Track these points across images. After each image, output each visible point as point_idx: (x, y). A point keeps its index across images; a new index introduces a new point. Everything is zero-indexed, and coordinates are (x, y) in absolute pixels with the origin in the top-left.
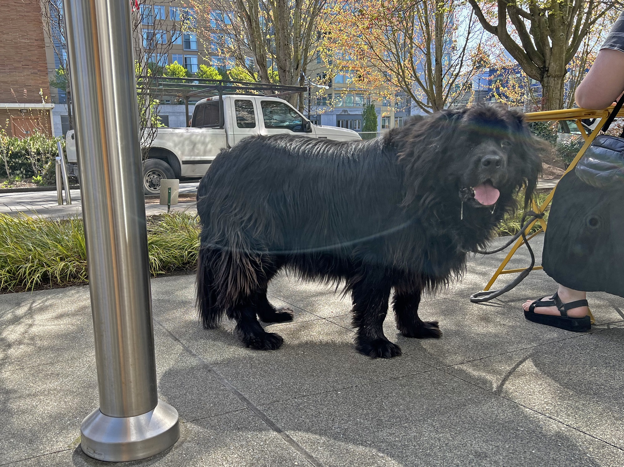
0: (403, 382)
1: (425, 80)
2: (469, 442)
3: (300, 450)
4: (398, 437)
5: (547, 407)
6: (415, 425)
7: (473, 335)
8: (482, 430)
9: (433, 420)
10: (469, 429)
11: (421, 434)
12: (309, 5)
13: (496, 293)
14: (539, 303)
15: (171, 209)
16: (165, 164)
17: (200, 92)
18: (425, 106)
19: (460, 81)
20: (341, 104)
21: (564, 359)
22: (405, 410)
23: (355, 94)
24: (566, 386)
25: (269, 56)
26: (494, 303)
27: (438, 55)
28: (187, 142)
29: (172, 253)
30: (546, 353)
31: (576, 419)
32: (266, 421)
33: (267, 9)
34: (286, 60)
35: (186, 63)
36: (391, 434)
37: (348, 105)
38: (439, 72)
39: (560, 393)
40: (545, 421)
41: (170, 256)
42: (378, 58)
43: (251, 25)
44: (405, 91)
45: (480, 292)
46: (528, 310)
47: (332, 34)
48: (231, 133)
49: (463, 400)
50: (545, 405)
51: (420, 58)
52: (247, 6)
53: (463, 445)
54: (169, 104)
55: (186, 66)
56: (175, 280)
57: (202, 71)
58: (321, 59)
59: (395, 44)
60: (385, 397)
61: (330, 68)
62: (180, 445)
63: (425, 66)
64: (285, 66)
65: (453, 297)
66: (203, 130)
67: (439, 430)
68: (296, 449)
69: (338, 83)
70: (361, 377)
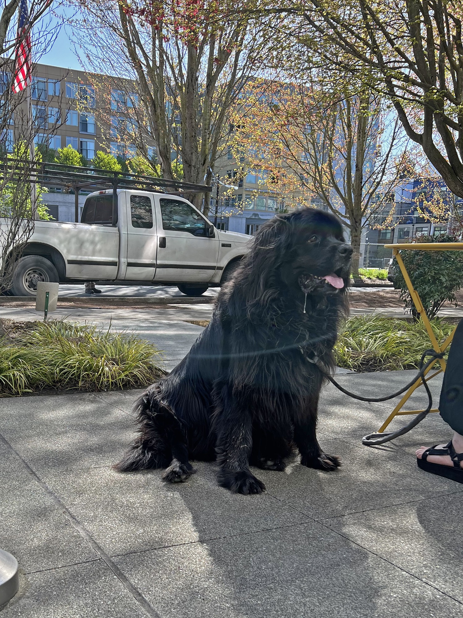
0: (275, 534)
1: (344, 187)
2: (337, 608)
3: (151, 611)
4: (260, 599)
5: (425, 571)
6: (281, 586)
7: (359, 483)
8: (353, 595)
9: (302, 581)
10: (339, 594)
11: (286, 598)
12: (221, 94)
13: (390, 436)
14: (433, 451)
15: (48, 316)
16: (48, 262)
17: (92, 184)
18: (342, 216)
19: (381, 190)
20: (252, 206)
21: (451, 516)
22: (273, 568)
23: (268, 197)
24: (449, 547)
25: (174, 147)
26: (388, 447)
27: (359, 161)
28: (74, 240)
29: (41, 369)
30: (433, 508)
31: (453, 585)
32: (119, 575)
33: (174, 94)
34: (192, 154)
35: (81, 147)
36: (253, 596)
37: (259, 208)
38: (359, 180)
39: (441, 555)
40: (420, 587)
41: (39, 372)
42: (294, 159)
43: (156, 111)
44: (321, 198)
45: (374, 433)
46: (420, 457)
47: (246, 128)
48: (124, 232)
49: (338, 559)
50: (423, 568)
51: (340, 163)
52: (152, 88)
53: (329, 612)
54: (59, 192)
55: (81, 151)
56: (42, 401)
57: (99, 158)
58: (232, 155)
59: (313, 144)
60: (253, 552)
61: (241, 166)
62: (17, 601)
63: (345, 171)
64: (191, 160)
65: (345, 438)
66: (94, 227)
67: (306, 594)
68: (146, 610)
69: (250, 182)
70: (232, 527)
